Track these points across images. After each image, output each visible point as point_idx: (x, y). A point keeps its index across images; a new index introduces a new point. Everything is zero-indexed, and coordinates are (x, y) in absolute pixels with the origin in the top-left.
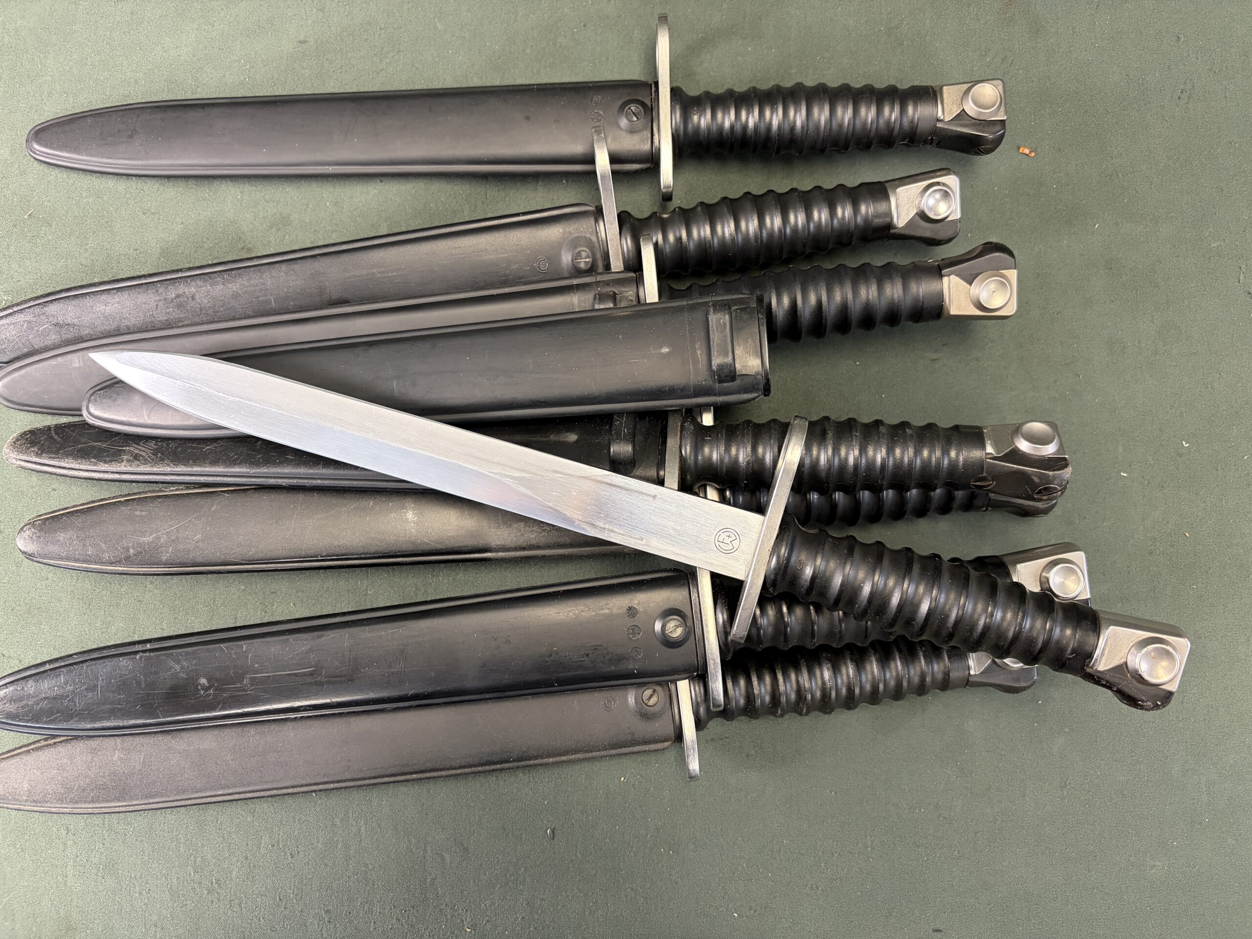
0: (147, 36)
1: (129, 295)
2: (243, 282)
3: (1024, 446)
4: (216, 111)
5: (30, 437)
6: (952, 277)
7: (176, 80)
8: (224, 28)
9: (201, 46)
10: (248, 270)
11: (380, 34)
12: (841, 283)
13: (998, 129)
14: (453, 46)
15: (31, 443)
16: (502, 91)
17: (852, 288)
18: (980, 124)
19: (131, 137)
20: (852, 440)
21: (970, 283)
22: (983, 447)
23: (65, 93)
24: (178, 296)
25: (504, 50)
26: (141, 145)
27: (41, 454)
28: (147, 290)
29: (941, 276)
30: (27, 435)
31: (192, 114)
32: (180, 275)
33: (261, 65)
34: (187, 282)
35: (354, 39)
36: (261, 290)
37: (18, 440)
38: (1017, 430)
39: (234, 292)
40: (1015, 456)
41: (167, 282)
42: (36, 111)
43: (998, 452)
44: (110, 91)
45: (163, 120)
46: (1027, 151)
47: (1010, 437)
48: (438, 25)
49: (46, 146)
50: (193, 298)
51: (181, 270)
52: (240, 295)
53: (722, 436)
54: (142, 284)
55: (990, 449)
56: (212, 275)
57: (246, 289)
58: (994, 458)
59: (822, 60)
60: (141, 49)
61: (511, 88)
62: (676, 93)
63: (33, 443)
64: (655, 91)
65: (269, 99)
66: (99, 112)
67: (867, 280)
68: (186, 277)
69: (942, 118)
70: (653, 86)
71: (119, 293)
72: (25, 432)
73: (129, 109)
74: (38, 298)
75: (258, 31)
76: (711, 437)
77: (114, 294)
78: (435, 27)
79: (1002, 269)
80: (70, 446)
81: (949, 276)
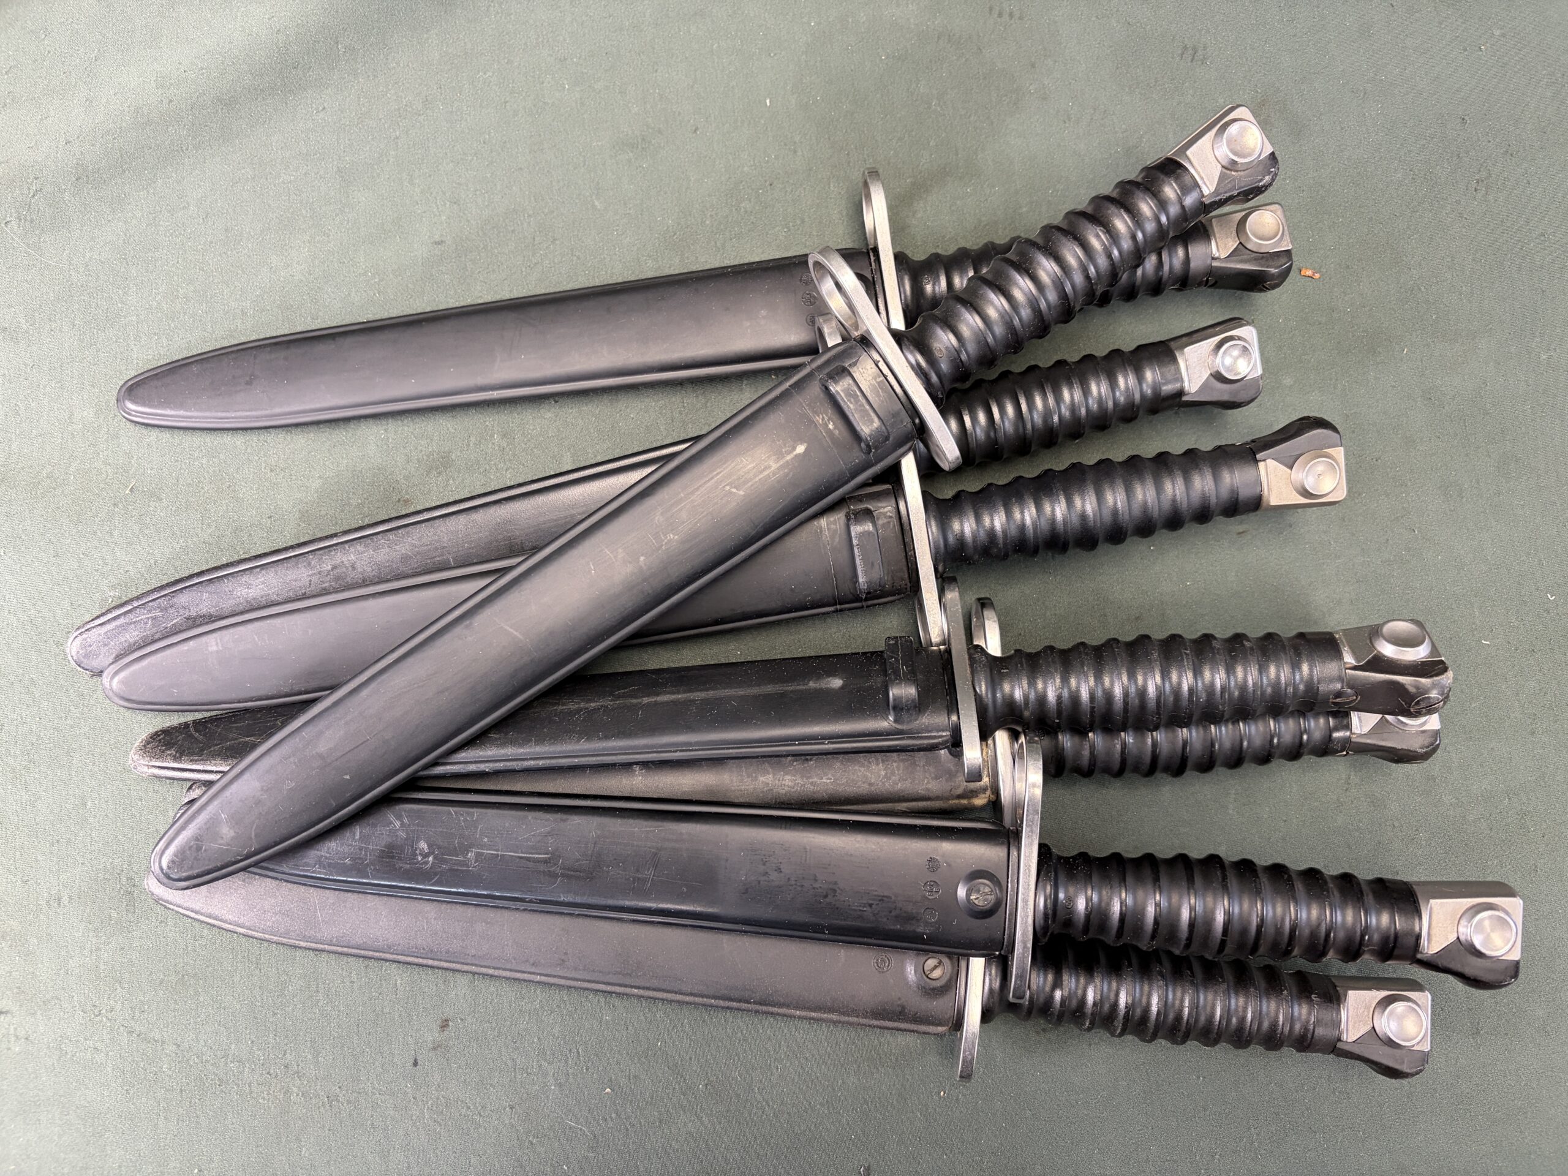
0: (249, 256)
1: (276, 572)
2: (413, 542)
3: (1388, 650)
4: (349, 341)
5: (164, 738)
6: (1268, 461)
7: (292, 306)
8: (341, 237)
9: (317, 262)
10: (418, 526)
11: (529, 223)
12: (1142, 480)
13: (1284, 261)
14: (618, 226)
15: (166, 745)
16: (692, 279)
17: (1155, 484)
18: (1263, 258)
19: (249, 383)
20: (1182, 660)
21: (1291, 468)
22: (1339, 655)
23: (155, 334)
24: (334, 567)
25: (679, 224)
26: (263, 392)
27: (181, 757)
28: (297, 564)
29: (1257, 462)
30: (159, 736)
31: (321, 348)
32: (335, 541)
33: (391, 276)
34: (344, 549)
35: (499, 232)
36: (437, 549)
37: (148, 743)
38: (1375, 632)
39: (402, 554)
40: (1379, 663)
41: (321, 552)
42: (122, 359)
43: (1357, 659)
44: (212, 327)
45: (286, 359)
46: (1309, 273)
47: (1368, 642)
48: (597, 203)
49: (144, 405)
50: (354, 568)
51: (335, 535)
52: (411, 557)
53: (1022, 666)
54: (290, 557)
55: (1349, 659)
56: (374, 537)
57: (417, 549)
58: (1355, 668)
59: (1055, 193)
60: (244, 273)
61: (701, 274)
62: (900, 259)
63: (169, 745)
64: (875, 261)
65: (411, 318)
66: (205, 356)
67: (1170, 472)
68: (342, 543)
69: (1217, 255)
70: (871, 254)
71: (263, 572)
72: (157, 732)
73: (242, 350)
74: (162, 588)
75: (383, 236)
76: (1008, 669)
77: (257, 573)
78: (594, 207)
79: (1326, 448)
80: (217, 745)
81: (1264, 460)
